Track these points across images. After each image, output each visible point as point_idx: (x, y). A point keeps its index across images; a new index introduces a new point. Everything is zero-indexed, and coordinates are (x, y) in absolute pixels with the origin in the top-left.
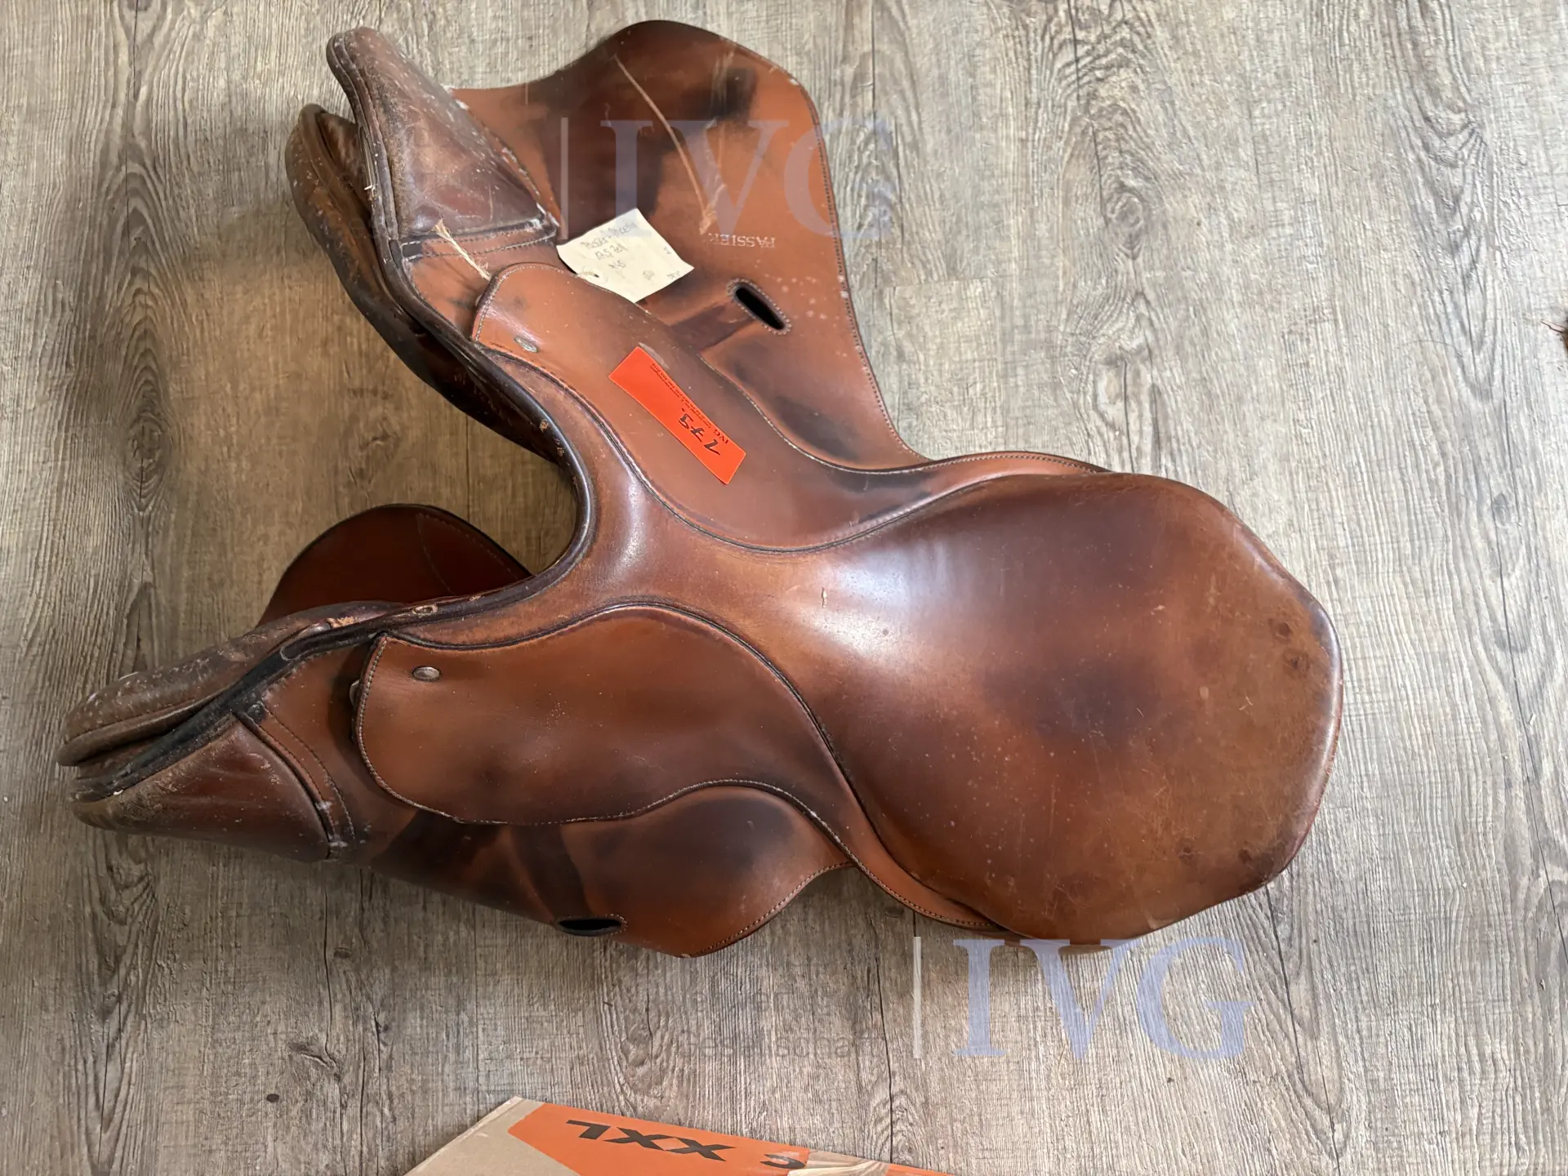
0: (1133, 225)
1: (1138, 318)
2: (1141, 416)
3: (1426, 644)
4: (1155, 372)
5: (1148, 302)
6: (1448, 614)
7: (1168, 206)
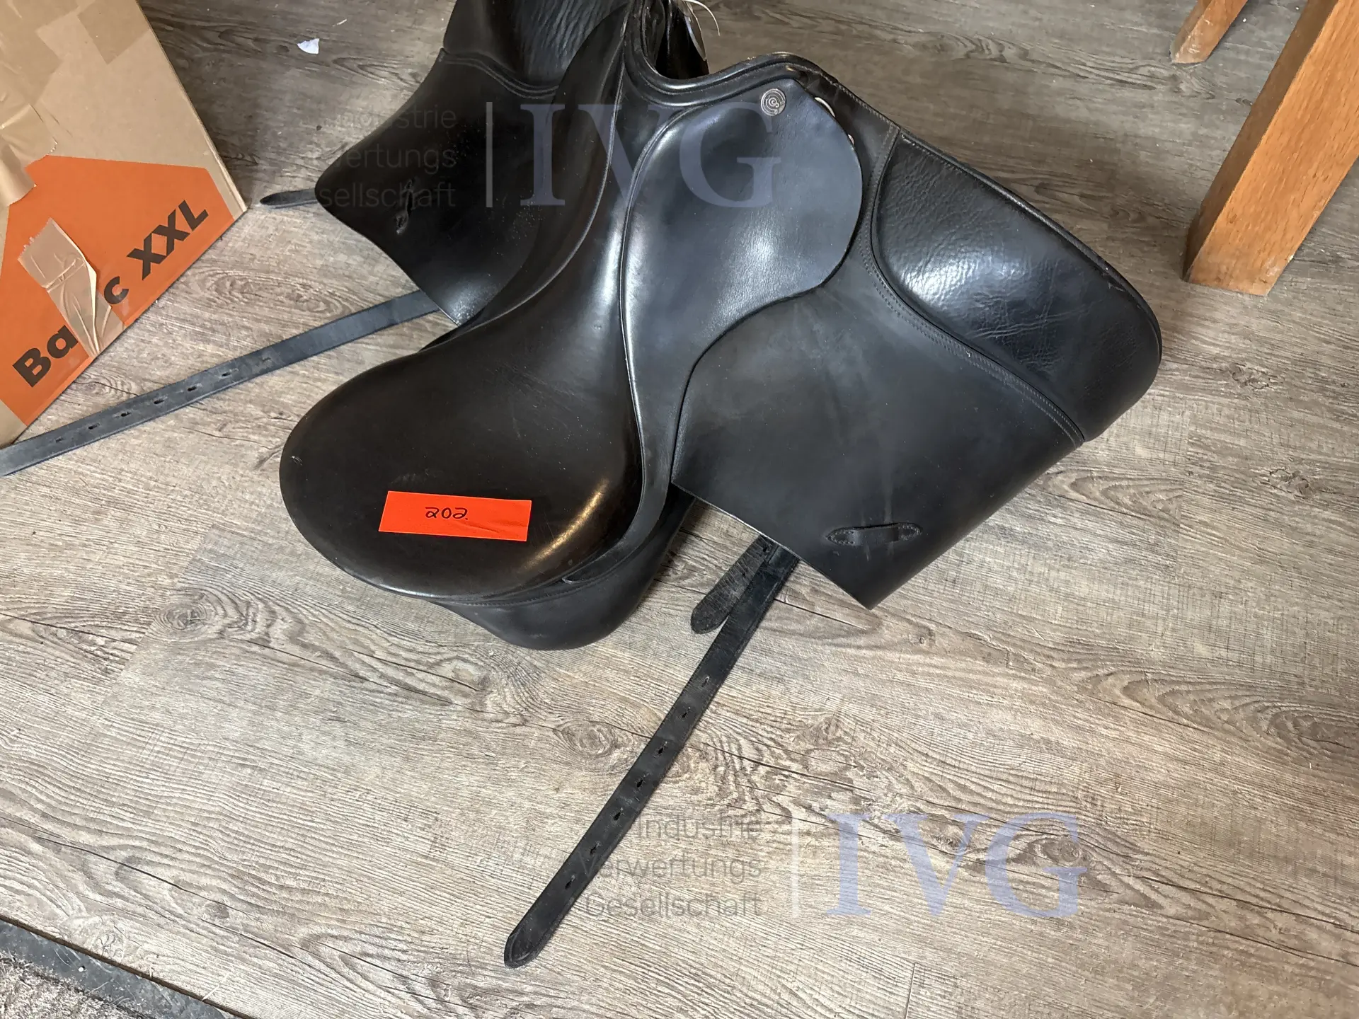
0: (581, 741)
1: (506, 713)
2: (434, 685)
3: (164, 806)
4: (459, 708)
5: (515, 725)
6: (172, 832)
7: (582, 773)
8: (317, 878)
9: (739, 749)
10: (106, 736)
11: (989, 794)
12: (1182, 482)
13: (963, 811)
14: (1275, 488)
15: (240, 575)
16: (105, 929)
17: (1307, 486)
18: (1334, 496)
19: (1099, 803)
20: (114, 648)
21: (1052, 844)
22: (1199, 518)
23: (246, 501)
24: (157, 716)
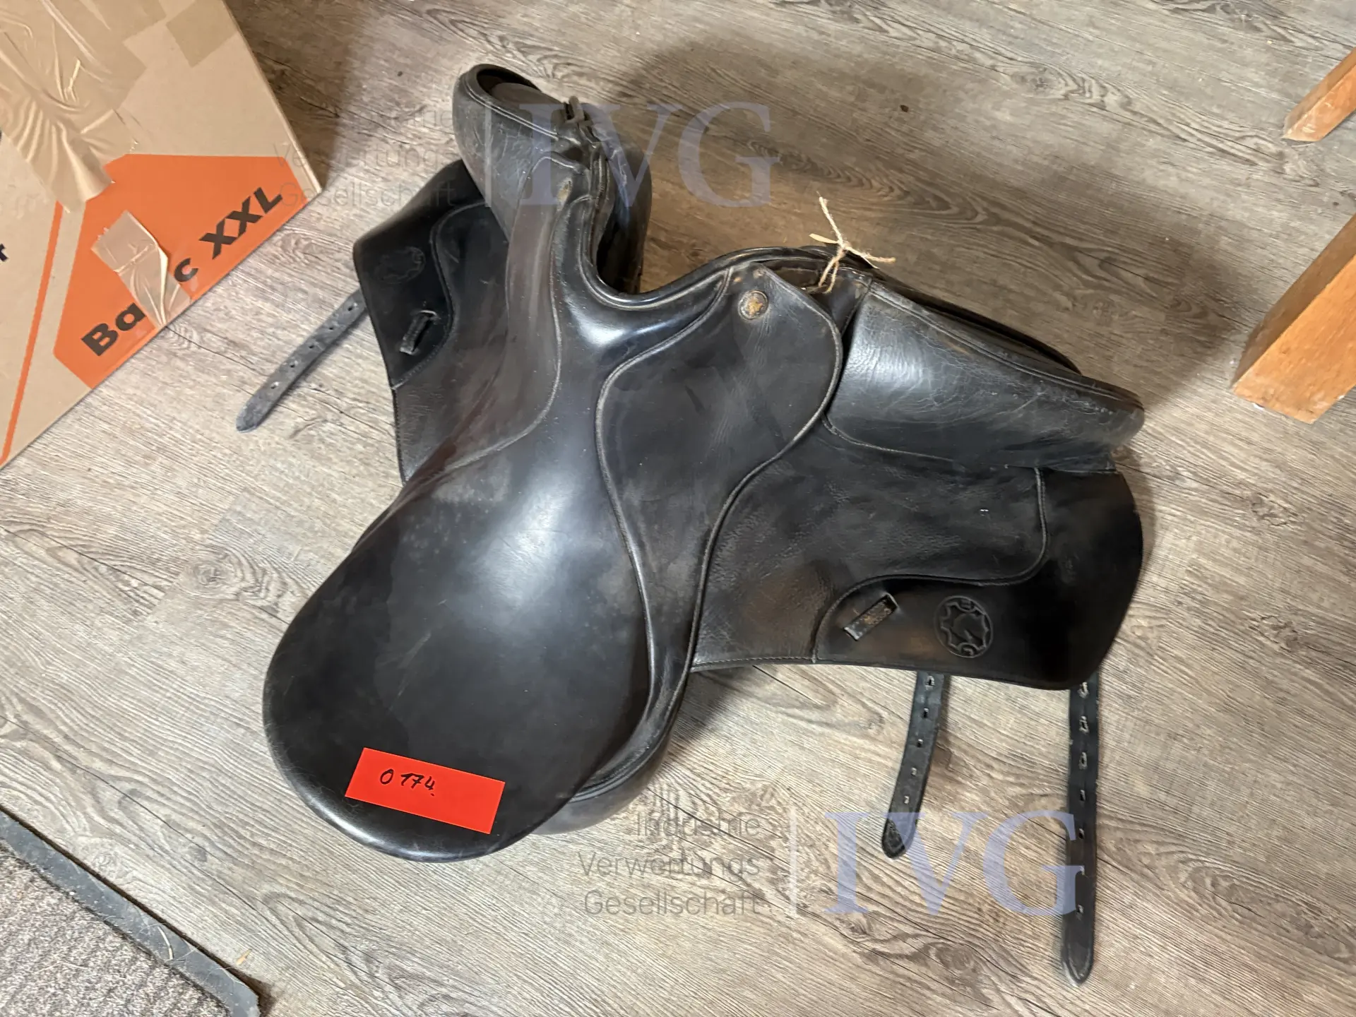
8: (285, 842)
9: (677, 799)
10: (127, 673)
11: (899, 889)
12: (1169, 611)
13: (869, 900)
14: (1263, 635)
15: (262, 542)
16: (103, 850)
17: (1296, 639)
18: (1320, 655)
19: (1002, 920)
20: (145, 592)
21: (947, 950)
22: (1176, 652)
23: (277, 469)
24: (173, 664)
